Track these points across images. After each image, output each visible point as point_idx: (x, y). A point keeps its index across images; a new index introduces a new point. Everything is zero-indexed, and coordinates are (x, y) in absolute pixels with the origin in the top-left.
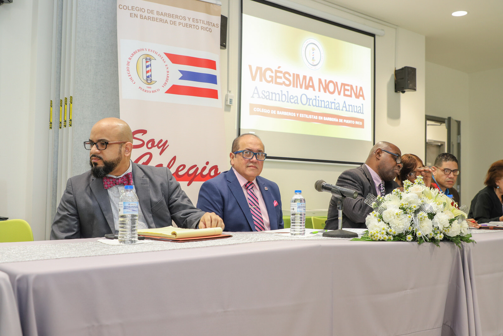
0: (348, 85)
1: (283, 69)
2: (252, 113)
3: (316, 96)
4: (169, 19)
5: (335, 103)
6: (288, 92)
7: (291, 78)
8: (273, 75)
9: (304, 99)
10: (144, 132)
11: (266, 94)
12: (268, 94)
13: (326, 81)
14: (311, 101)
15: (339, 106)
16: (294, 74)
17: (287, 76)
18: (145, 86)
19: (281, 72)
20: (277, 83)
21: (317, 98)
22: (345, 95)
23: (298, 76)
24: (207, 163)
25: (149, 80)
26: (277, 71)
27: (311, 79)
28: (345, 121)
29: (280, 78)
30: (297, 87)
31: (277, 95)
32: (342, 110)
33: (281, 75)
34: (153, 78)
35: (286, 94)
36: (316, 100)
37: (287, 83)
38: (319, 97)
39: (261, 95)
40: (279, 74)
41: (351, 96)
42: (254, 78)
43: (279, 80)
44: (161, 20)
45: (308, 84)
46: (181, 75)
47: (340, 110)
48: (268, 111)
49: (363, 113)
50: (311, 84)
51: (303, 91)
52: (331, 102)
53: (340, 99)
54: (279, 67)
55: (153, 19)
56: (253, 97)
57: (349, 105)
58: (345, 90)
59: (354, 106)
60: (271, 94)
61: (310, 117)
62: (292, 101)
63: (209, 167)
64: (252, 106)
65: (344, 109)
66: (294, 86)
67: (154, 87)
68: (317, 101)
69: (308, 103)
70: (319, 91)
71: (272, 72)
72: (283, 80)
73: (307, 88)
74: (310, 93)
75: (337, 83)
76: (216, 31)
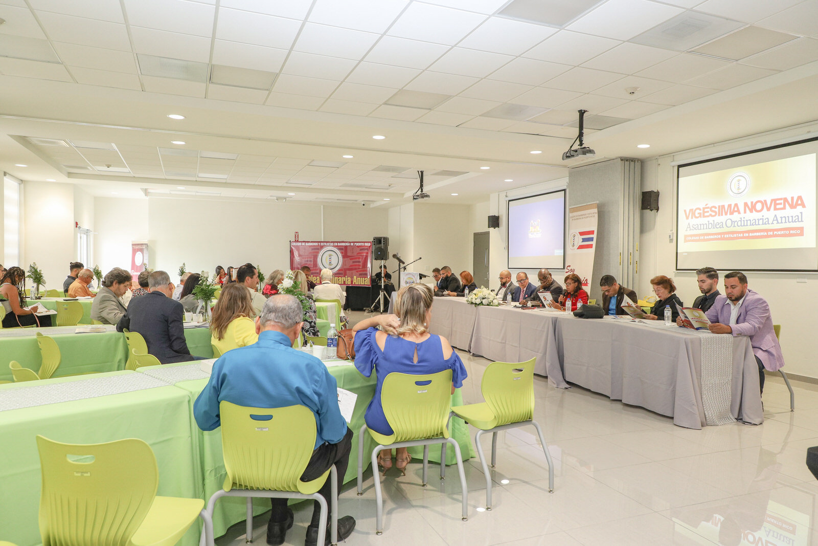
0: (781, 199)
1: (710, 205)
2: (686, 241)
3: (741, 218)
4: (581, 217)
5: (763, 219)
6: (714, 221)
7: (717, 210)
8: (702, 211)
9: (729, 223)
10: (570, 266)
11: (695, 227)
12: (697, 226)
13: (752, 202)
14: (736, 223)
15: (768, 221)
16: (719, 206)
17: (713, 209)
18: (572, 248)
19: (708, 208)
20: (704, 216)
21: (743, 219)
22: (775, 209)
23: (723, 206)
25: (573, 245)
26: (704, 208)
27: (736, 205)
28: (775, 233)
29: (708, 212)
30: (722, 215)
31: (705, 225)
32: (772, 223)
33: (709, 210)
35: (713, 223)
36: (741, 221)
37: (713, 214)
38: (744, 218)
39: (691, 228)
40: (706, 210)
41: (784, 208)
42: (687, 218)
43: (706, 214)
45: (733, 209)
46: (582, 240)
47: (769, 224)
48: (697, 238)
49: (802, 221)
50: (736, 209)
51: (729, 216)
52: (758, 219)
53: (770, 214)
54: (707, 205)
55: (577, 219)
56: (687, 230)
57: (781, 218)
58: (776, 204)
59: (788, 217)
60: (699, 226)
61: (735, 235)
62: (717, 226)
64: (686, 236)
65: (776, 222)
66: (719, 215)
67: (575, 247)
68: (743, 222)
69: (733, 225)
70: (745, 212)
71: (700, 209)
72: (710, 212)
73: (732, 213)
74: (736, 217)
75: (765, 201)
76: (596, 215)
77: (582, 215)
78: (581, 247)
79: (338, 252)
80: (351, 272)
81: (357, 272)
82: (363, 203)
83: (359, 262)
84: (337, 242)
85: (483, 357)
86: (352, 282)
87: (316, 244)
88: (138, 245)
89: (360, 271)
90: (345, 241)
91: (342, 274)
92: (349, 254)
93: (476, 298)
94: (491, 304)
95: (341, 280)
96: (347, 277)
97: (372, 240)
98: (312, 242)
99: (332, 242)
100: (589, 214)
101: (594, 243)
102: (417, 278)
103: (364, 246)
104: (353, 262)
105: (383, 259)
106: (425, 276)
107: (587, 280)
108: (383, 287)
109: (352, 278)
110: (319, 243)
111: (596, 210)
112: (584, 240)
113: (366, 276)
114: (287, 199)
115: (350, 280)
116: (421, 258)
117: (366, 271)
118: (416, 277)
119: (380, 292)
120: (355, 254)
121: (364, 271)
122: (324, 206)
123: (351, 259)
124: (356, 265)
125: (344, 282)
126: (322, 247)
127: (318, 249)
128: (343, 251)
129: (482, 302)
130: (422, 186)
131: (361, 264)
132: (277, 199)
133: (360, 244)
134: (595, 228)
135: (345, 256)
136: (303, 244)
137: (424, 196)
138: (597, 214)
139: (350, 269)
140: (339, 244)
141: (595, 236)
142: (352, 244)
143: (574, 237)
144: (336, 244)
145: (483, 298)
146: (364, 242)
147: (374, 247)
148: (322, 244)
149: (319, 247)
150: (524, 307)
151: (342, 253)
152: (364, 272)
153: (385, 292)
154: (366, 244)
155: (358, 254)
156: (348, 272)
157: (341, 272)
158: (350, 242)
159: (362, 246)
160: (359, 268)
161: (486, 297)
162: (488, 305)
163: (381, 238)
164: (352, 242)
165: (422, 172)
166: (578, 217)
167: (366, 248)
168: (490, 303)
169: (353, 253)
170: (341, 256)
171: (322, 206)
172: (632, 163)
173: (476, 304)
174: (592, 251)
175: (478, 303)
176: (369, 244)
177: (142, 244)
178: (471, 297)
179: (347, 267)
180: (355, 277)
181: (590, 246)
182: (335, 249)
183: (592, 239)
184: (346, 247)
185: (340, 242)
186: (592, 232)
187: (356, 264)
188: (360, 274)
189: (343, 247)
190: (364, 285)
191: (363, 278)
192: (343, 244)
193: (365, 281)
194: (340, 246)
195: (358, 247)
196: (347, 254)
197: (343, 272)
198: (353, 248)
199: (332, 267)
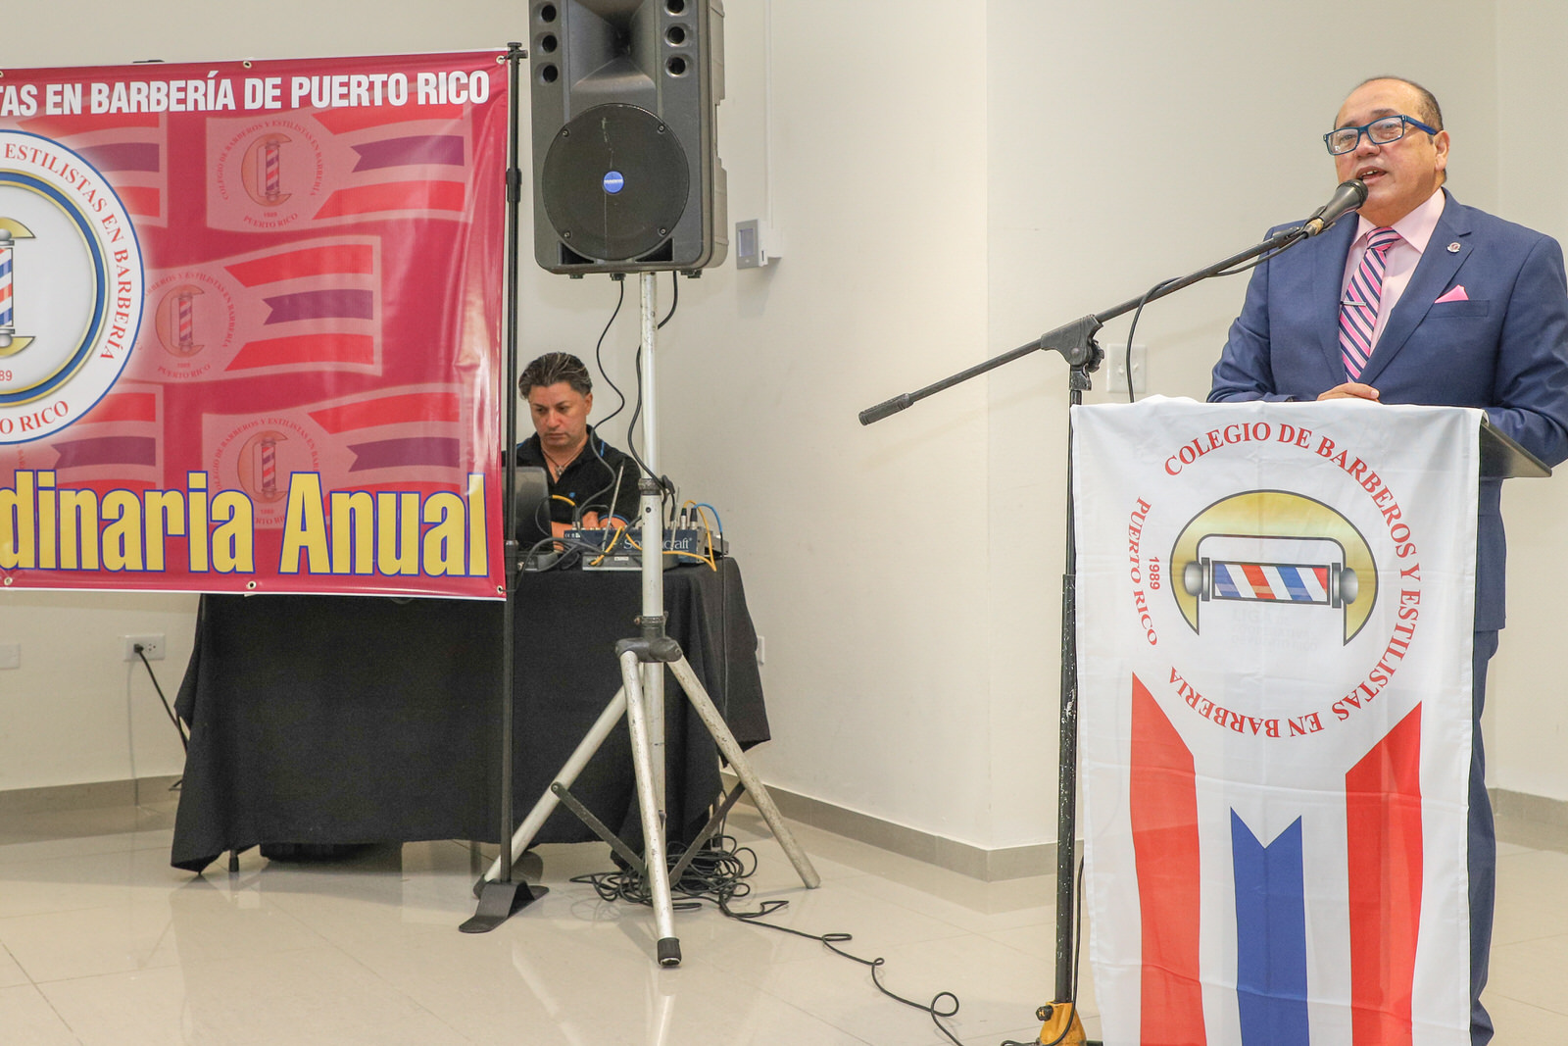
79: (97, 191)
81: (333, 422)
83: (353, 304)
84: (80, 76)
86: (268, 542)
89: (371, 415)
90: (174, 55)
91: (142, 451)
95: (130, 525)
96: (211, 493)
99: (14, 76)
103: (413, 110)
104: (283, 309)
105: (663, 256)
108: (653, 606)
109: (270, 494)
113: (439, 473)
115: (242, 529)
117: (448, 408)
119: (628, 659)
120: (301, 211)
121: (413, 409)
123: (249, 275)
124: (313, 347)
125: (177, 547)
128: (158, 180)
131: (373, 327)
133: (360, 90)
135: (176, 240)
139: (232, 397)
140: (104, 99)
142: (262, 93)
144: (71, 99)
146: (411, 64)
151: (139, 200)
152: (415, 430)
153: (682, 668)
154: (434, 88)
155: (338, 203)
156: (213, 425)
157: (130, 428)
158: (235, 71)
159: (387, 114)
160: (358, 382)
164: (262, 69)
167: (445, 128)
169: (273, 195)
170: (128, 241)
176: (477, 88)
179: (212, 365)
180: (305, 488)
182: (59, 163)
184: (188, 128)
185: (112, 74)
187: (306, 327)
188: (369, 456)
189: (159, 136)
190: (422, 577)
191: (400, 490)
192: (157, 98)
193: (425, 528)
194: (119, 119)
195: (339, 121)
196: (200, 209)
197: (153, 430)
198: (272, 144)
199: (26, 370)
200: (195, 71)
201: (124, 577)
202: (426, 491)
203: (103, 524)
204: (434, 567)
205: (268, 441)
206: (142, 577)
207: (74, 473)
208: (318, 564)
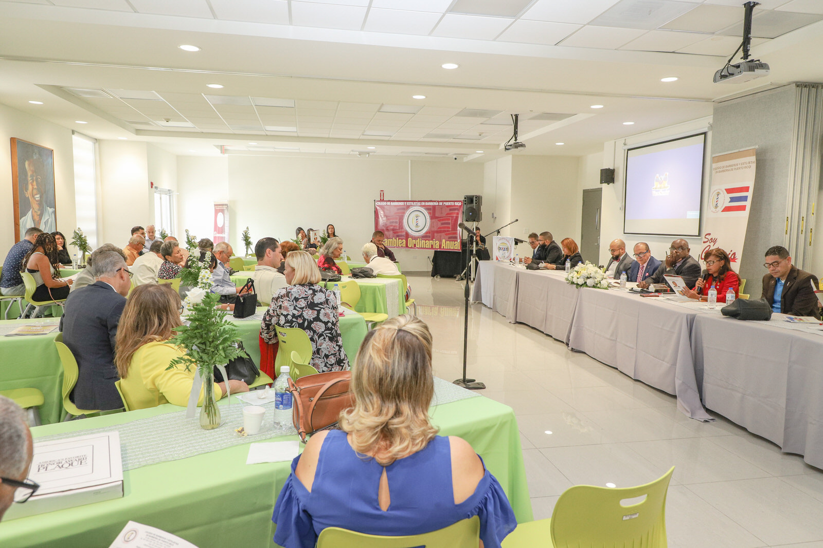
4: (730, 168)
10: (709, 234)
18: (714, 210)
24: (731, 251)
25: (716, 206)
34: (718, 205)
44: (727, 170)
46: (730, 200)
55: (724, 171)
63: (732, 253)
67: (717, 209)
76: (754, 166)
77: (730, 166)
78: (727, 209)
79: (426, 212)
80: (439, 234)
81: (446, 234)
82: (454, 157)
83: (449, 224)
84: (425, 201)
85: (584, 353)
86: (440, 246)
87: (402, 204)
88: (219, 205)
89: (449, 234)
90: (433, 200)
91: (429, 237)
92: (437, 215)
93: (579, 276)
94: (599, 285)
95: (428, 244)
96: (435, 241)
97: (463, 199)
98: (397, 201)
99: (419, 201)
100: (743, 164)
101: (748, 204)
102: (512, 243)
103: (454, 206)
104: (442, 224)
105: (474, 221)
106: (522, 242)
107: (734, 254)
108: (474, 252)
109: (441, 241)
110: (405, 203)
111: (753, 159)
112: (733, 200)
113: (455, 240)
114: (370, 154)
115: (438, 244)
116: (517, 220)
117: (456, 233)
118: (510, 242)
119: (472, 257)
120: (444, 215)
122: (411, 161)
123: (439, 221)
124: (445, 228)
125: (432, 246)
126: (408, 207)
127: (404, 209)
128: (431, 211)
129: (586, 283)
130: (516, 133)
131: (450, 226)
132: (360, 154)
133: (449, 204)
134: (751, 184)
135: (433, 217)
136: (389, 203)
137: (517, 145)
138: (755, 164)
139: (438, 232)
141: (750, 194)
143: (718, 195)
144: (423, 204)
145: (588, 278)
146: (454, 201)
147: (465, 207)
148: (408, 204)
149: (405, 207)
150: (644, 292)
151: (429, 213)
152: (454, 235)
153: (477, 258)
154: (457, 204)
155: (447, 214)
156: (435, 234)
157: (428, 235)
158: (438, 202)
159: (452, 206)
160: (449, 231)
161: (592, 275)
162: (594, 287)
163: (474, 196)
164: (441, 201)
165: (517, 116)
166: (725, 169)
167: (456, 207)
168: (597, 284)
169: (442, 213)
170: (428, 217)
171: (409, 161)
172: (814, 90)
173: (578, 284)
174: (746, 214)
175: (580, 283)
176: (460, 204)
177: (223, 205)
178: (572, 275)
179: (435, 229)
180: (444, 241)
181: (743, 208)
182: (422, 209)
183: (745, 199)
184: (434, 207)
185: (427, 201)
186: (746, 189)
187: (445, 226)
188: (449, 238)
189: (431, 207)
190: (454, 249)
191: (452, 241)
192: (431, 204)
193: (454, 245)
194: (428, 205)
195: (448, 206)
196: (435, 214)
197: (430, 235)
198: (442, 208)
199: (419, 229)
200: (435, 201)
201: (427, 248)
202: (455, 241)
203: (426, 243)
204: (455, 248)
205: (441, 236)
206: (429, 248)
207: (424, 239)
208: (445, 248)
